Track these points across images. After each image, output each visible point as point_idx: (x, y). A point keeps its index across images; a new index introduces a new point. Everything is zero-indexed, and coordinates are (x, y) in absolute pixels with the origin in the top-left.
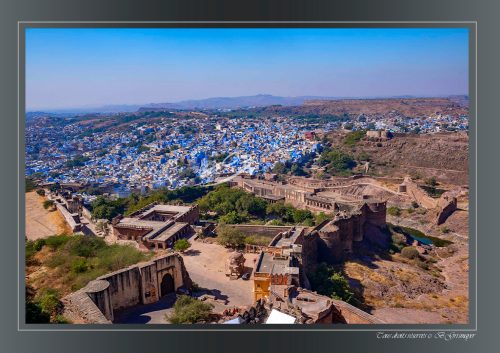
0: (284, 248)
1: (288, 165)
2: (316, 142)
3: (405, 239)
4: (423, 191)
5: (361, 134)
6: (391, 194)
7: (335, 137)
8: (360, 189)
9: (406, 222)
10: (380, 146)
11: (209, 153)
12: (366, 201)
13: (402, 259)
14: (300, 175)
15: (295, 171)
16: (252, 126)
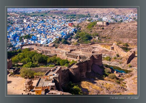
0: (50, 75)
1: (60, 39)
2: (74, 28)
3: (110, 70)
4: (121, 49)
5: (95, 23)
6: (107, 51)
7: (83, 25)
8: (93, 49)
9: (113, 64)
10: (103, 29)
11: (20, 34)
12: (93, 54)
13: (108, 79)
14: (66, 44)
15: (63, 42)
16: (43, 20)
